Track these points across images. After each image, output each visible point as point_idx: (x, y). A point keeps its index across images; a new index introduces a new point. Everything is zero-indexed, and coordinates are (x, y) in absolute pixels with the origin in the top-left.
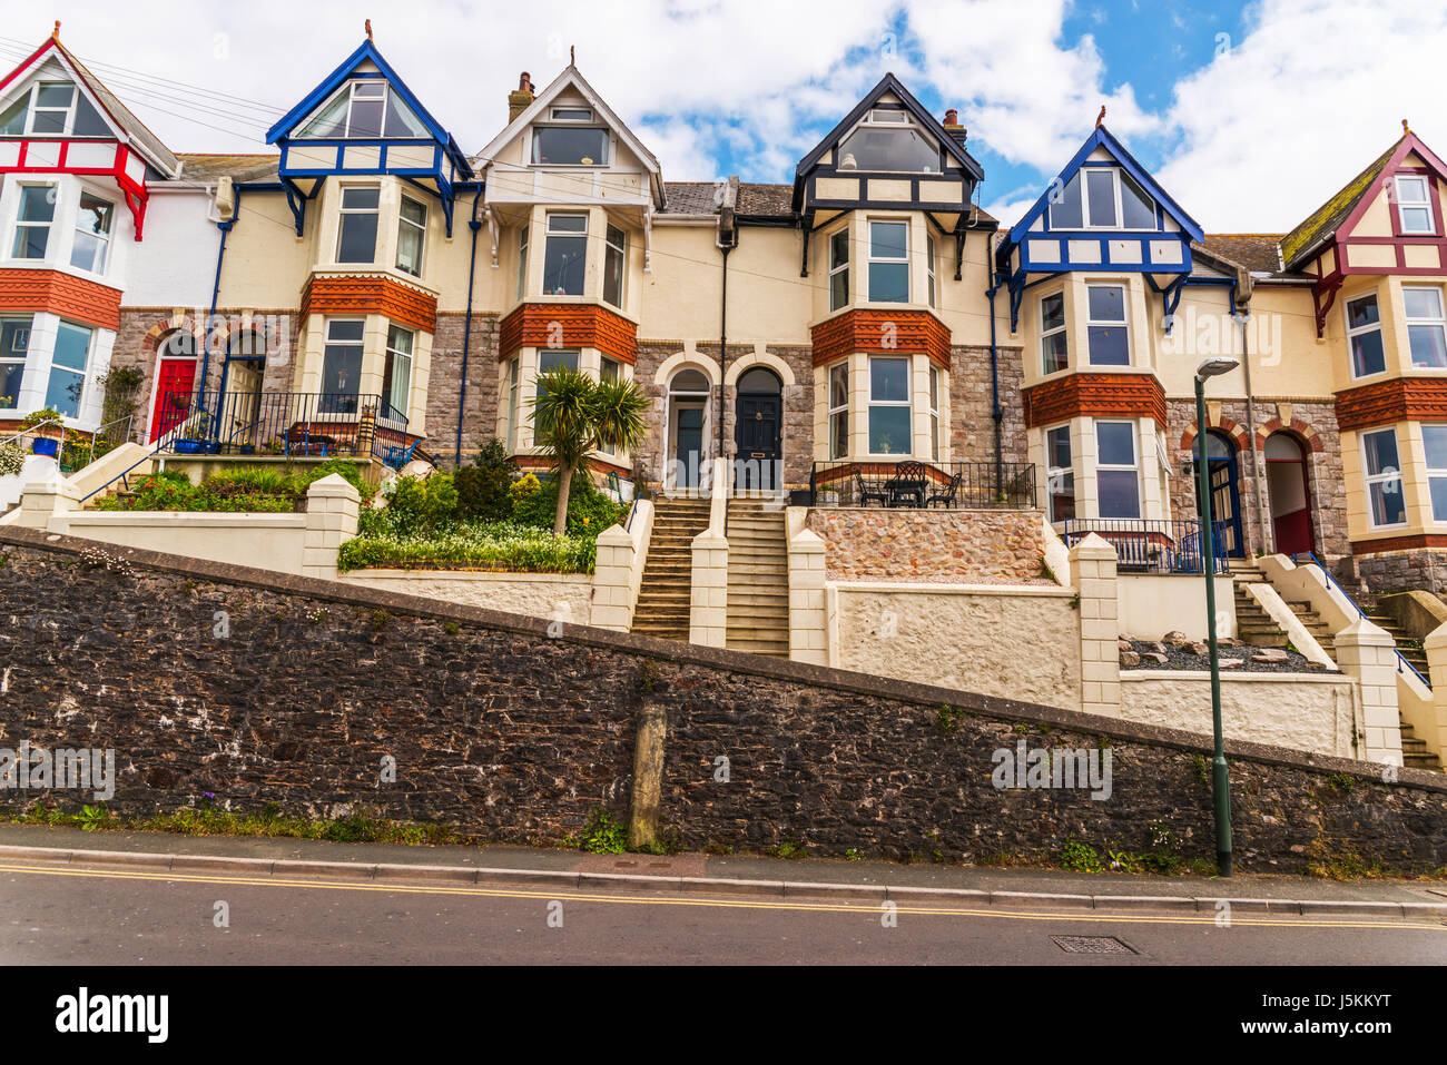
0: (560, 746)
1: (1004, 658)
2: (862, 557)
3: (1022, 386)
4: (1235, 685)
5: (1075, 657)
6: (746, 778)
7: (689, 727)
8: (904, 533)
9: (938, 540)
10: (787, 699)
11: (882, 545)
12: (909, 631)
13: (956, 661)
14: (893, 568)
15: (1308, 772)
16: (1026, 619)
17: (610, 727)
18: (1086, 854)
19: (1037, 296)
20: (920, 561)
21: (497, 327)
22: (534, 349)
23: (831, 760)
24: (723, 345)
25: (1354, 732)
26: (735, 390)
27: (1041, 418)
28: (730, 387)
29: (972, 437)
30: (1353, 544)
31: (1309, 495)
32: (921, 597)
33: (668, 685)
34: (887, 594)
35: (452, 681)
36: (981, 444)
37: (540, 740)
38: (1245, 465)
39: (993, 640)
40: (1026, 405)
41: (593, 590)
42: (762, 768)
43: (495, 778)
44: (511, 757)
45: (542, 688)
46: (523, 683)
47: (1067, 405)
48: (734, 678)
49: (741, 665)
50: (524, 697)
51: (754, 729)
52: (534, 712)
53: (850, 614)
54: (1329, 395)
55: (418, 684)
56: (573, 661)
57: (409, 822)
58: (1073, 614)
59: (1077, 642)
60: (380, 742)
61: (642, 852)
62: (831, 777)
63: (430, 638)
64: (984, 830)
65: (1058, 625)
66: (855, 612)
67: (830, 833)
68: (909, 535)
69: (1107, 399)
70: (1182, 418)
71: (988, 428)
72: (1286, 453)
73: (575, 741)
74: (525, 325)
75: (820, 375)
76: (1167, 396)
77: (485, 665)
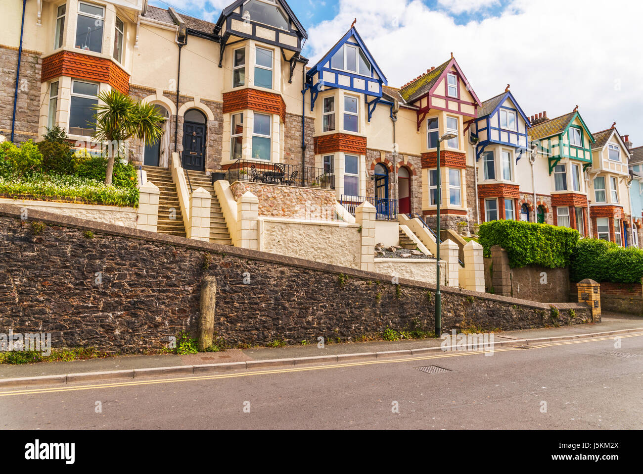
0: (158, 299)
1: (332, 253)
2: (261, 206)
3: (314, 136)
4: (411, 264)
5: (359, 252)
6: (256, 311)
7: (228, 287)
8: (280, 197)
9: (294, 201)
10: (274, 272)
11: (270, 201)
12: (295, 241)
13: (313, 254)
14: (275, 212)
15: (461, 296)
16: (341, 237)
17: (186, 288)
18: (392, 334)
19: (322, 97)
20: (286, 210)
21: (40, 62)
22: (70, 78)
23: (294, 300)
24: (178, 95)
25: (446, 281)
26: (183, 118)
27: (322, 150)
28: (181, 117)
29: (293, 156)
30: (423, 211)
31: (410, 191)
32: (300, 226)
33: (217, 266)
34: (285, 224)
35: (90, 265)
36: (296, 160)
37: (148, 296)
38: (391, 178)
39: (328, 245)
40: (315, 144)
41: (137, 217)
42: (264, 305)
43: (120, 319)
44: (129, 307)
45: (147, 268)
46: (135, 266)
47: (334, 146)
48: (250, 262)
49: (253, 256)
50: (136, 274)
51: (259, 287)
52: (143, 282)
53: (269, 232)
54: (419, 154)
55: (66, 267)
56: (165, 254)
57: (64, 348)
58: (359, 234)
59: (359, 246)
60: (42, 302)
61: (207, 351)
62: (294, 308)
63: (74, 240)
64: (356, 327)
65: (353, 239)
66: (271, 232)
67: (294, 333)
68: (281, 197)
69: (350, 145)
70: (372, 157)
71: (300, 152)
72: (404, 175)
73: (167, 296)
74: (64, 63)
75: (227, 117)
76: (368, 147)
77: (112, 256)
